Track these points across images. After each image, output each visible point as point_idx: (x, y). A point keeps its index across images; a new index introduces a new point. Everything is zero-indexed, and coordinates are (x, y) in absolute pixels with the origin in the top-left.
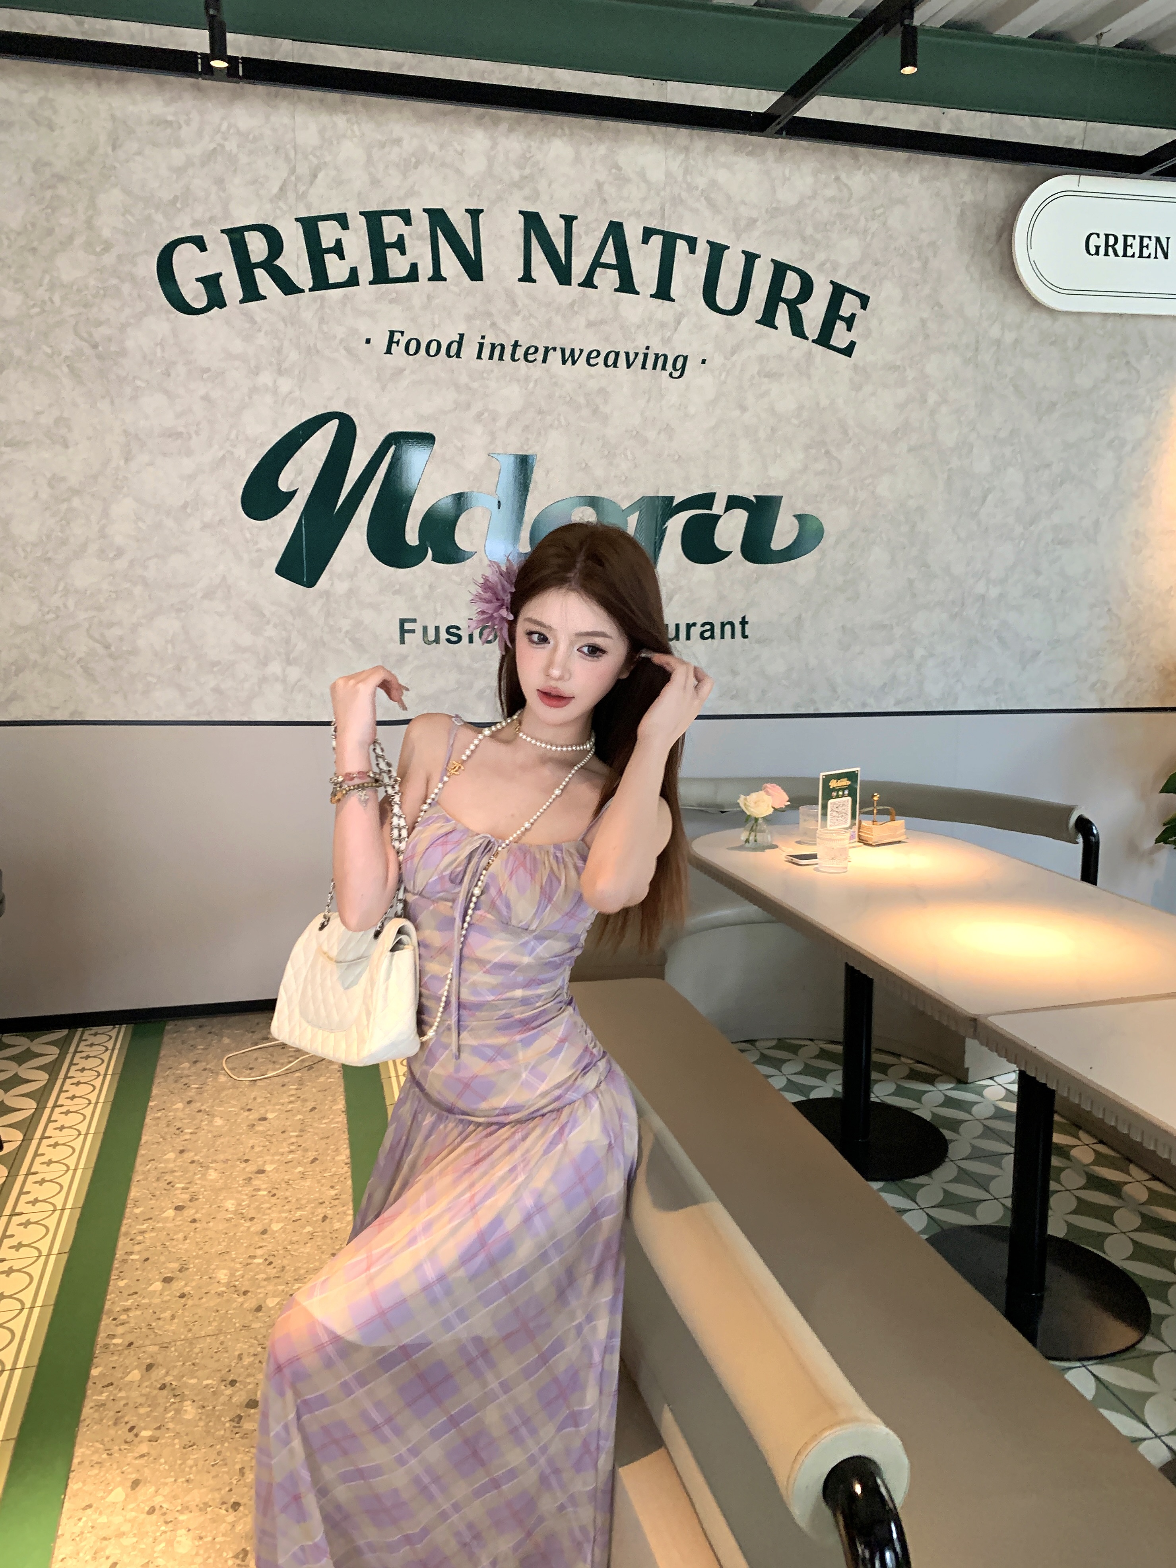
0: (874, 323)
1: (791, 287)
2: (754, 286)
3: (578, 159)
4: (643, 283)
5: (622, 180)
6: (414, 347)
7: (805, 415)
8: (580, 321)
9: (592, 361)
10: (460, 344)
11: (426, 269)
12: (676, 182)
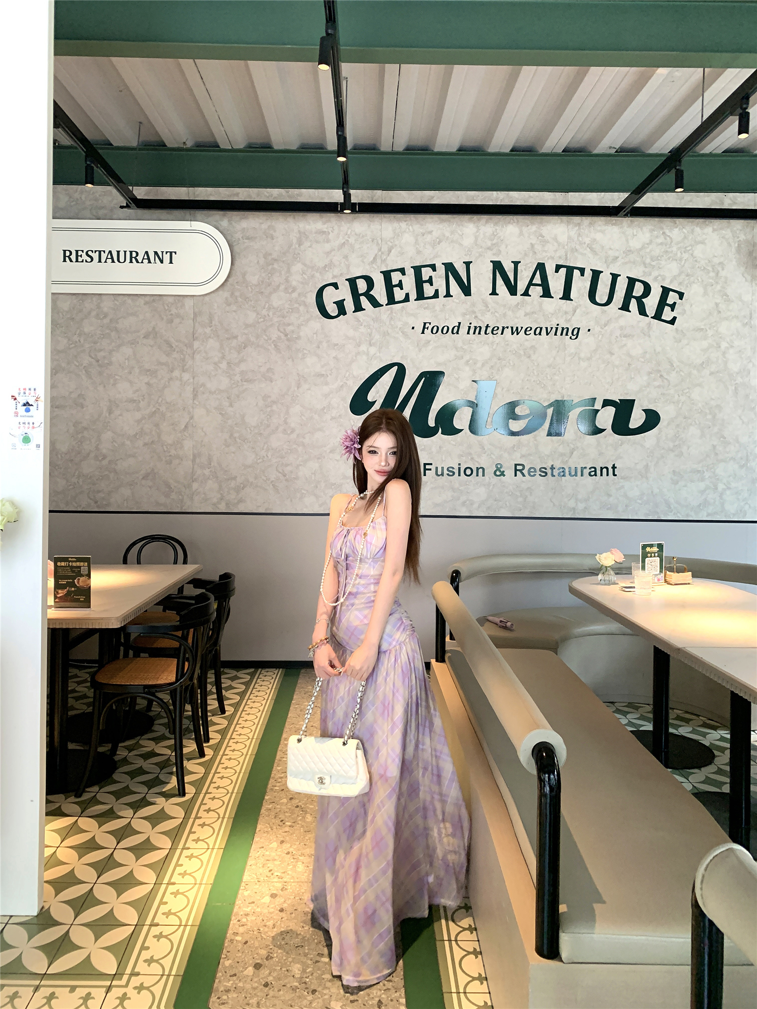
0: (687, 307)
1: (639, 290)
2: (617, 291)
3: (521, 234)
4: (555, 292)
5: (544, 242)
6: (435, 330)
7: (648, 356)
8: (521, 313)
9: (527, 333)
10: (459, 327)
11: (442, 292)
12: (573, 241)
